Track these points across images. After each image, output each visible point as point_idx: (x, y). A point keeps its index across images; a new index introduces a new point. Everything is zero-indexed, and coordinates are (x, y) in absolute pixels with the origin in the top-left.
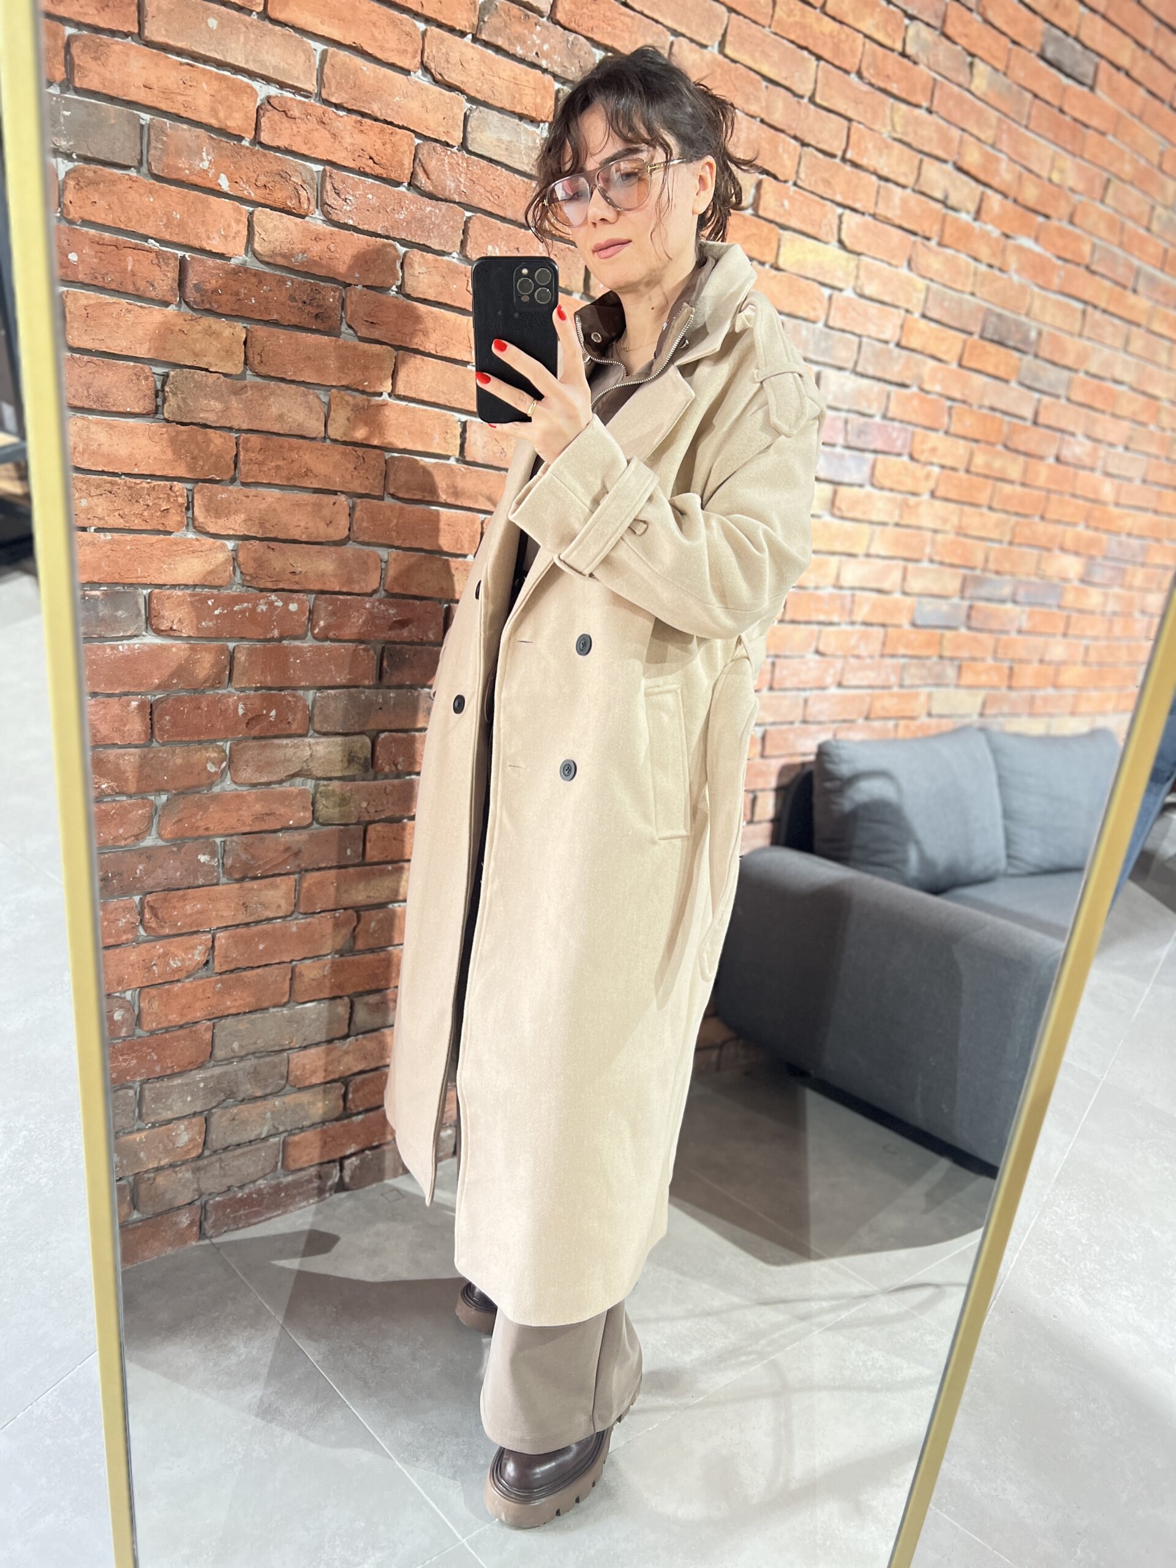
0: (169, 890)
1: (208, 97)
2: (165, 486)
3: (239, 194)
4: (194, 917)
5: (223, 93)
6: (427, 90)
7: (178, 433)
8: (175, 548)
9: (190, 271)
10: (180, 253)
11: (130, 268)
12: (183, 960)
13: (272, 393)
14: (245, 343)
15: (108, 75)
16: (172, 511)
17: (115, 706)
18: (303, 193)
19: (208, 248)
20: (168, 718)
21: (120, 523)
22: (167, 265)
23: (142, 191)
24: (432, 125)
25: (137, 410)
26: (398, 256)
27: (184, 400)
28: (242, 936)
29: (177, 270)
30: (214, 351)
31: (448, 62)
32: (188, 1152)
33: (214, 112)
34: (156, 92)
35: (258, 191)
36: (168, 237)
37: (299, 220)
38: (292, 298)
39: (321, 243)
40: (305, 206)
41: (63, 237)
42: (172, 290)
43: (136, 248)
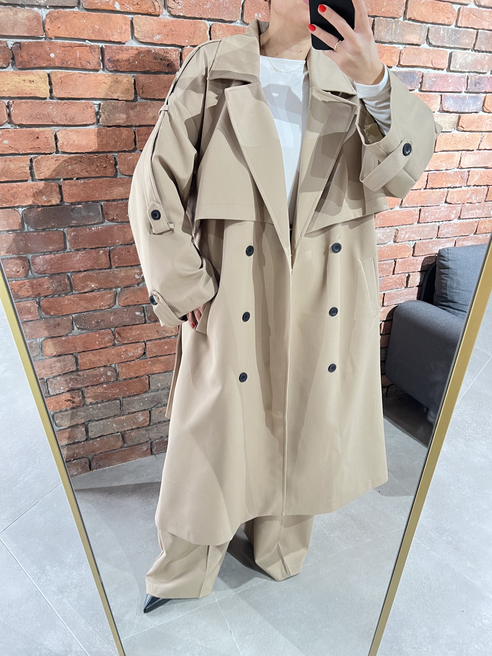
0: (125, 326)
2: (104, 156)
3: (126, 11)
4: (137, 336)
7: (107, 131)
8: (111, 183)
9: (106, 53)
10: (100, 45)
11: (78, 56)
12: (134, 353)
13: (149, 106)
14: (135, 83)
16: (108, 167)
17: (94, 253)
18: (156, 4)
19: (113, 40)
20: (116, 257)
21: (87, 175)
22: (94, 51)
23: (80, 17)
25: (89, 123)
26: (207, 27)
27: (109, 115)
28: (158, 344)
29: (100, 53)
30: (120, 90)
32: (143, 424)
35: (134, 7)
36: (94, 38)
37: (155, 18)
38: (155, 58)
39: (167, 27)
40: (158, 10)
41: (47, 46)
42: (99, 63)
43: (80, 46)
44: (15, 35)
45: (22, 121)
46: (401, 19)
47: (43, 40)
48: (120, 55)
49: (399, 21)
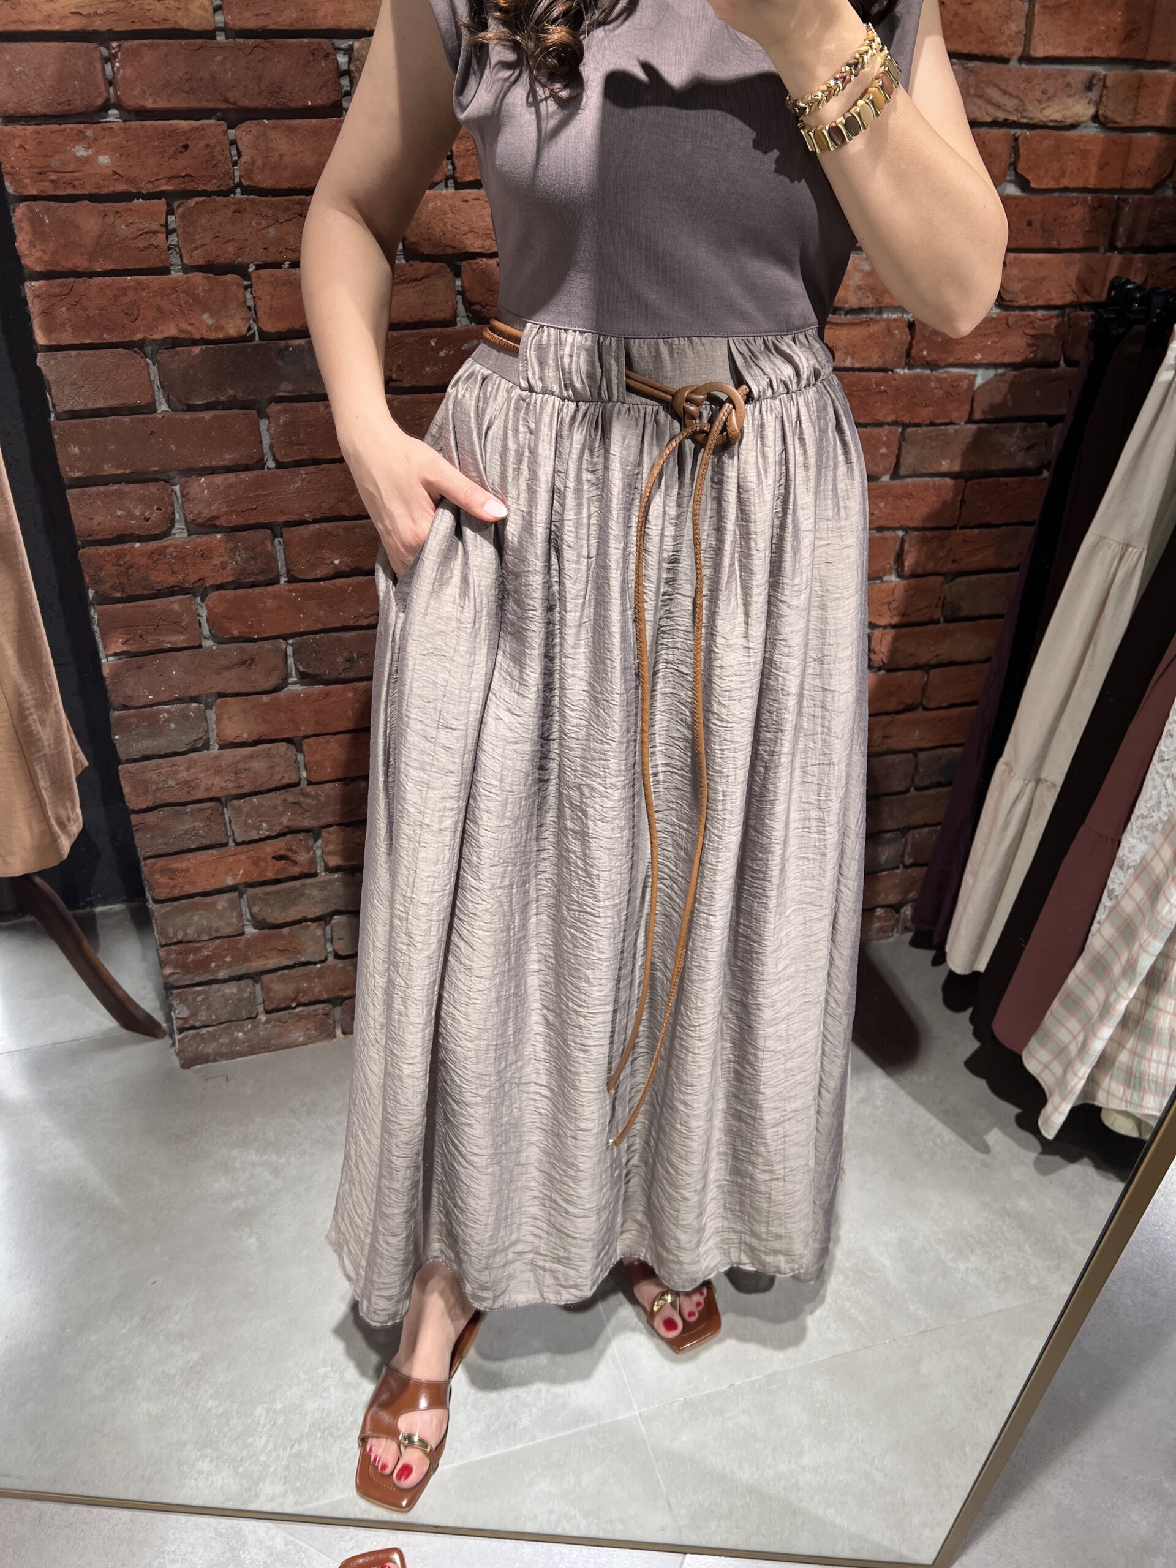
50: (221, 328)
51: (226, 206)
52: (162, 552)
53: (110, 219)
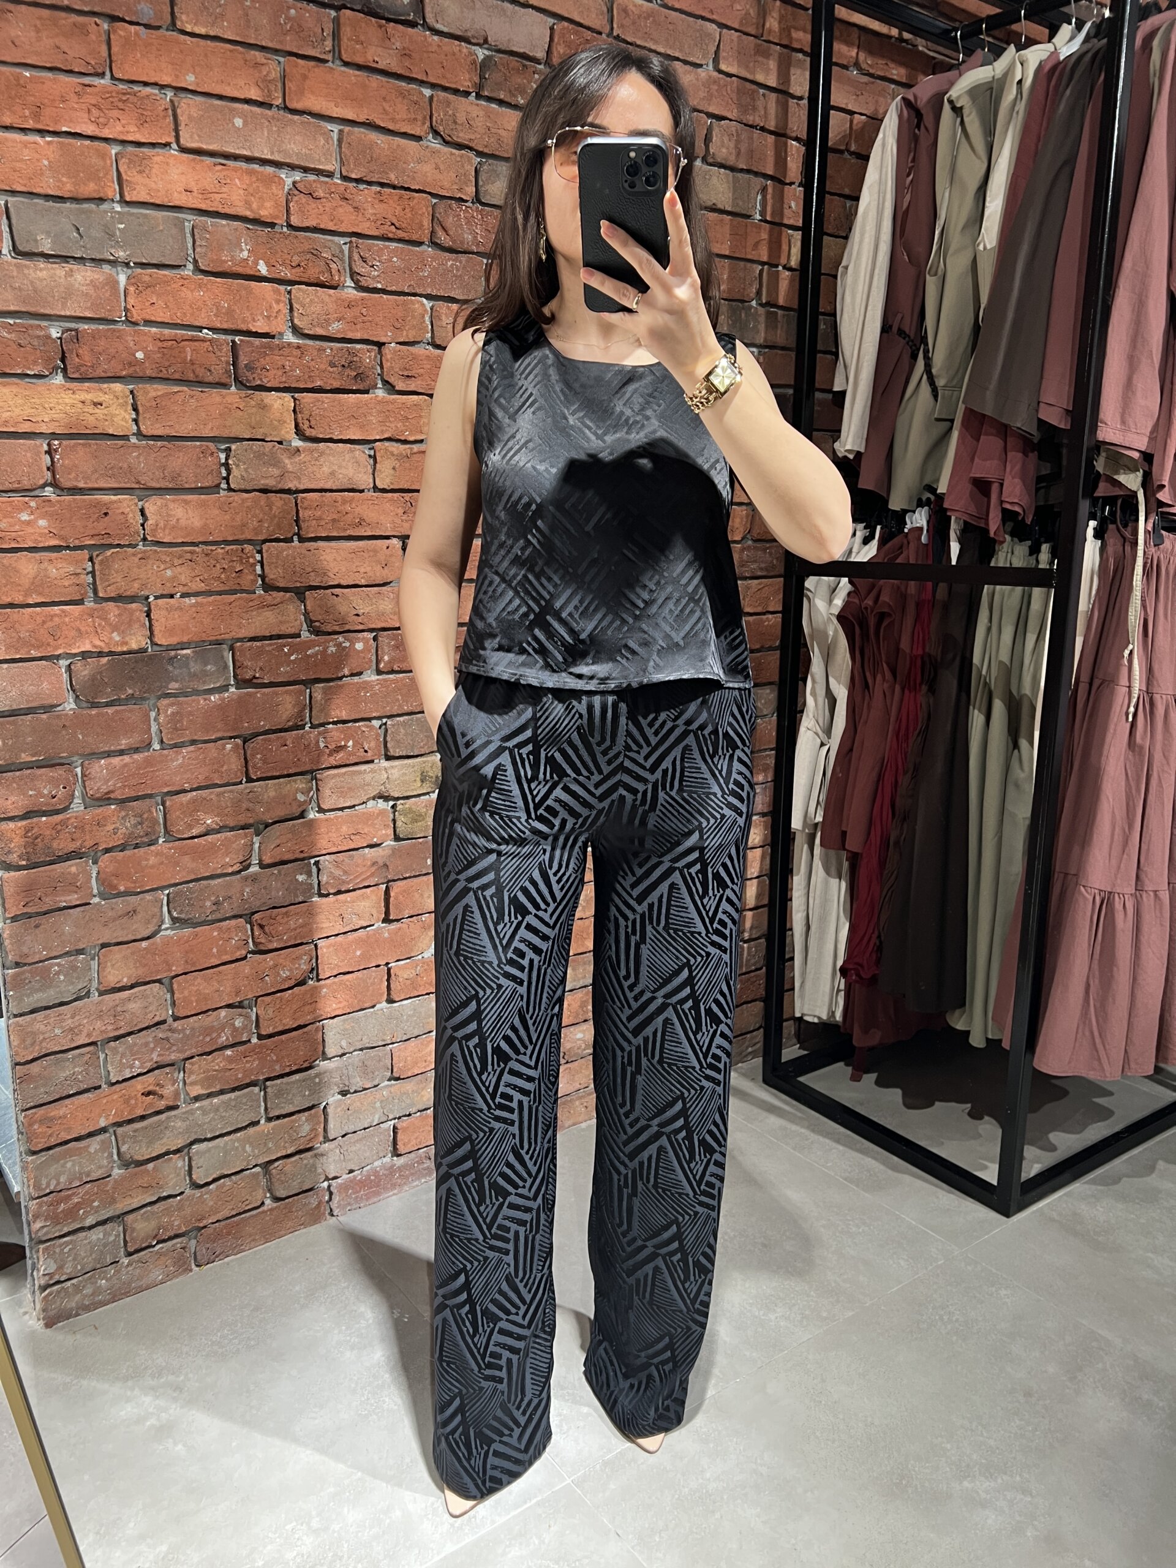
0: (273, 908)
1: (242, 192)
2: (237, 549)
3: (277, 276)
4: (297, 931)
5: (254, 185)
6: (439, 152)
7: (244, 500)
8: (251, 604)
9: (241, 353)
10: (230, 338)
11: (189, 358)
12: (291, 971)
13: (322, 454)
14: (294, 411)
15: (153, 185)
16: (246, 571)
17: (212, 749)
18: (333, 266)
19: (254, 331)
20: (259, 756)
21: (202, 587)
22: (221, 350)
23: (194, 288)
24: (446, 184)
25: (205, 483)
26: (426, 310)
27: (246, 470)
28: (340, 945)
29: (230, 353)
31: (455, 122)
33: (248, 203)
34: (195, 194)
35: (294, 271)
36: (219, 325)
37: (332, 291)
38: (332, 365)
39: (354, 309)
40: (337, 278)
41: (129, 338)
42: (227, 372)
43: (192, 340)
44: (68, 313)
45: (77, 480)
46: (754, 303)
47: (120, 326)
48: (267, 358)
49: (751, 307)
50: (126, 643)
51: (134, 555)
52: (64, 823)
53: (46, 564)
